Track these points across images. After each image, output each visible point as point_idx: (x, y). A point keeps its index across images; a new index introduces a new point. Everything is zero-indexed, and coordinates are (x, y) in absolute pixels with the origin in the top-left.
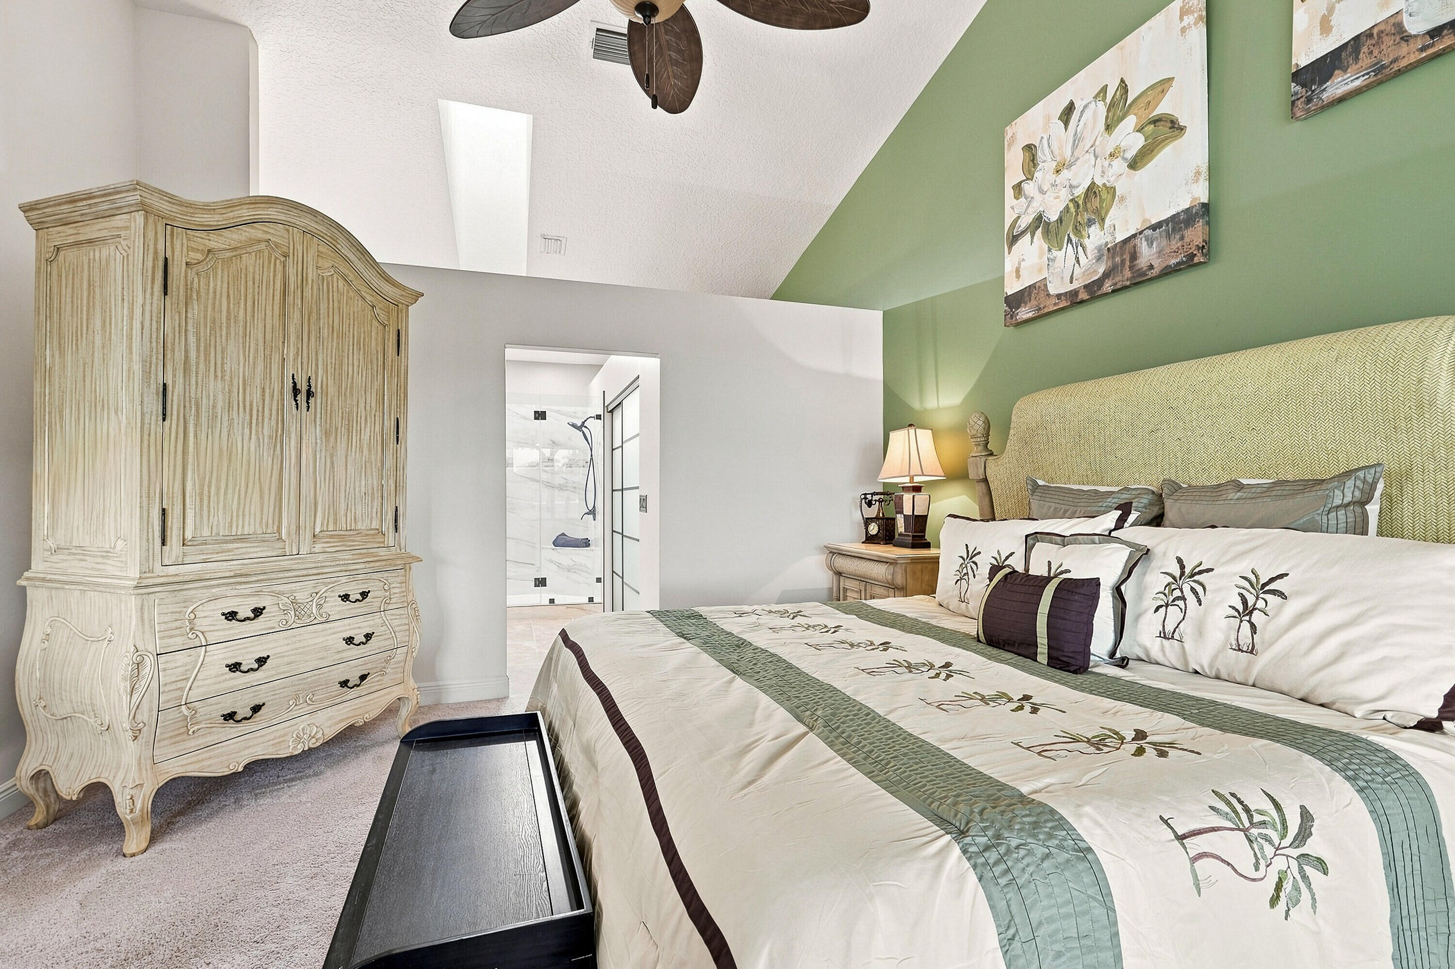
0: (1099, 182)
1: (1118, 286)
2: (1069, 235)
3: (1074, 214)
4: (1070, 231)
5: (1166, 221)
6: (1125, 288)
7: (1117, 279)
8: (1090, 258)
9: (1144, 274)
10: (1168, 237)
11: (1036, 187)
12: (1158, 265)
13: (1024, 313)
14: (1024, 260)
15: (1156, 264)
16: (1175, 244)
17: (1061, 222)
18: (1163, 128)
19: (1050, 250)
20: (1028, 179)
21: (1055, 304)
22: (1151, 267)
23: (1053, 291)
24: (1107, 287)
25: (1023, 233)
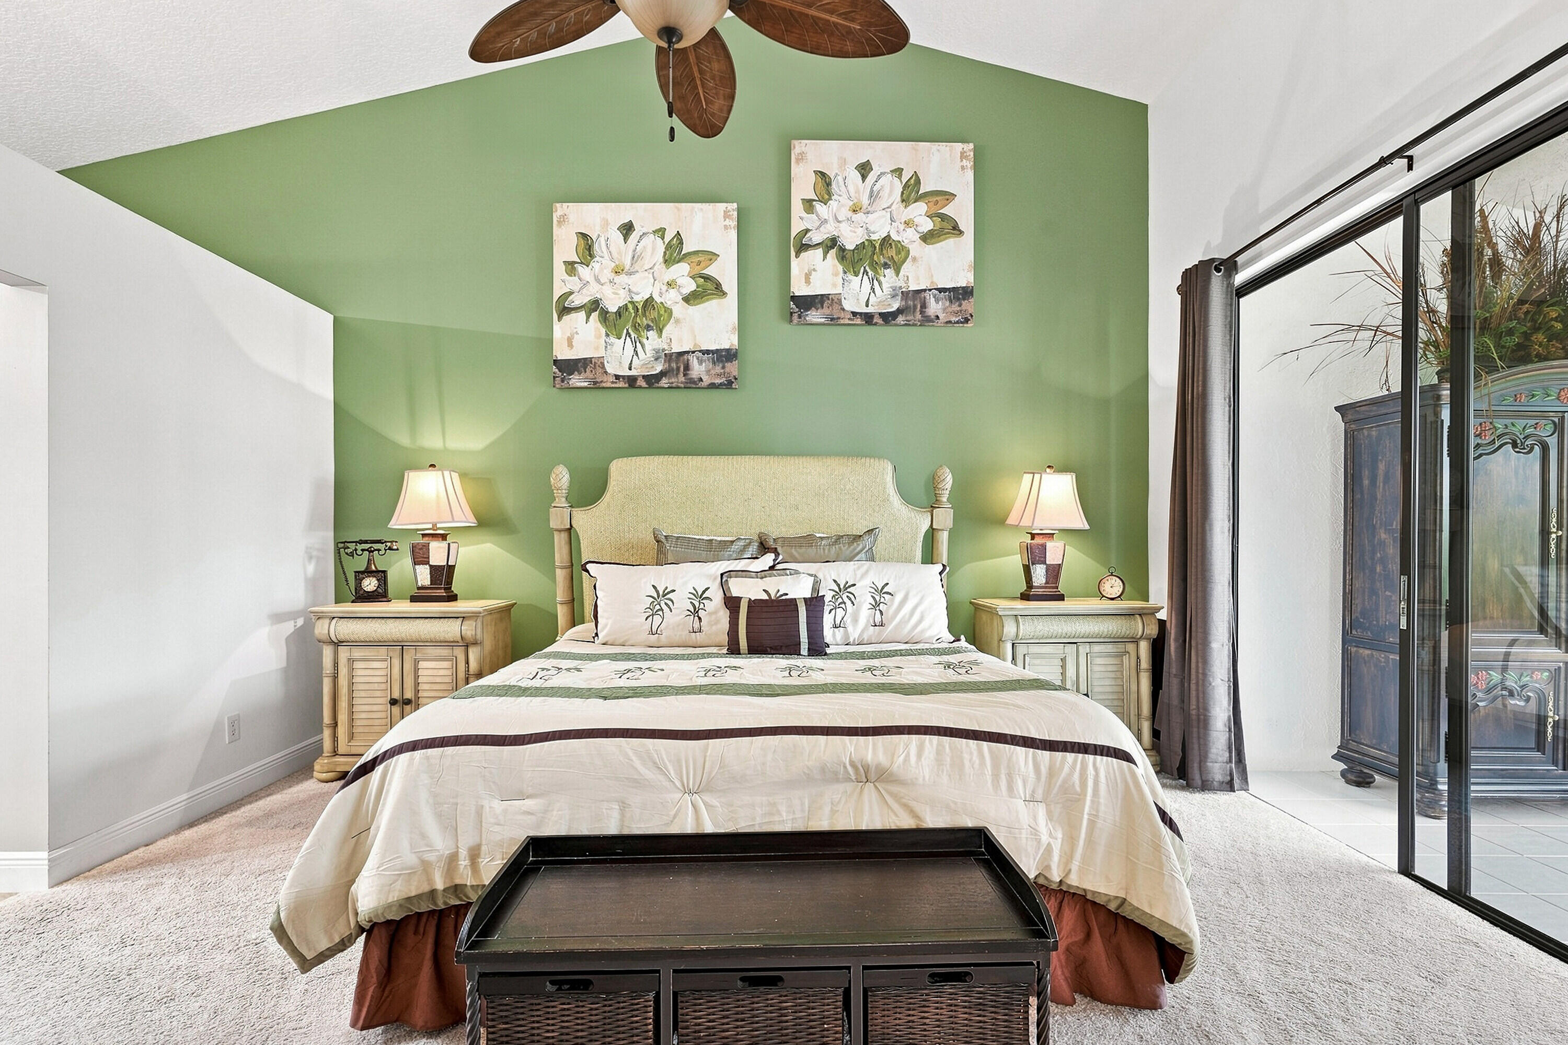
0: (658, 299)
1: (674, 385)
2: (627, 330)
3: (633, 315)
4: (629, 326)
5: (713, 352)
6: (678, 388)
7: (673, 380)
8: (648, 355)
9: (695, 383)
10: (714, 363)
11: (593, 274)
12: (707, 380)
13: (576, 380)
14: (577, 333)
15: (705, 378)
16: (718, 369)
17: (620, 316)
18: (709, 285)
19: (607, 335)
20: (582, 263)
21: (613, 382)
22: (701, 380)
23: (610, 369)
24: (664, 382)
25: (576, 309)
